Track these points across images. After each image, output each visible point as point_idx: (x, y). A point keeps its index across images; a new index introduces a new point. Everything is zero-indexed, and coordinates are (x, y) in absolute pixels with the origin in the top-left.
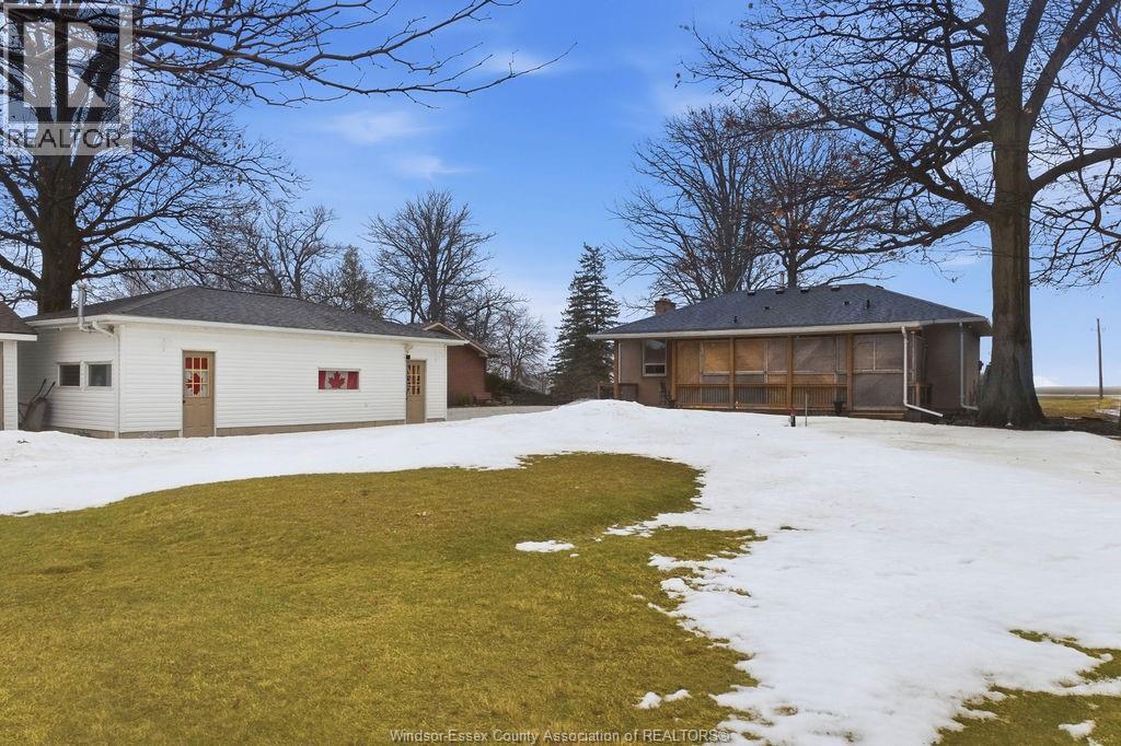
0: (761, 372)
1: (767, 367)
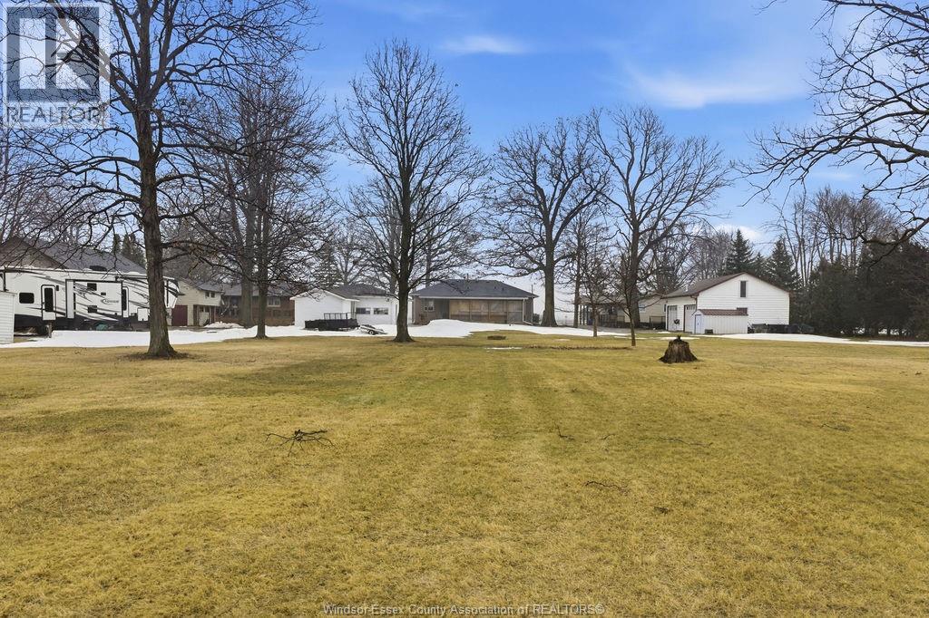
0: (480, 311)
1: (483, 310)
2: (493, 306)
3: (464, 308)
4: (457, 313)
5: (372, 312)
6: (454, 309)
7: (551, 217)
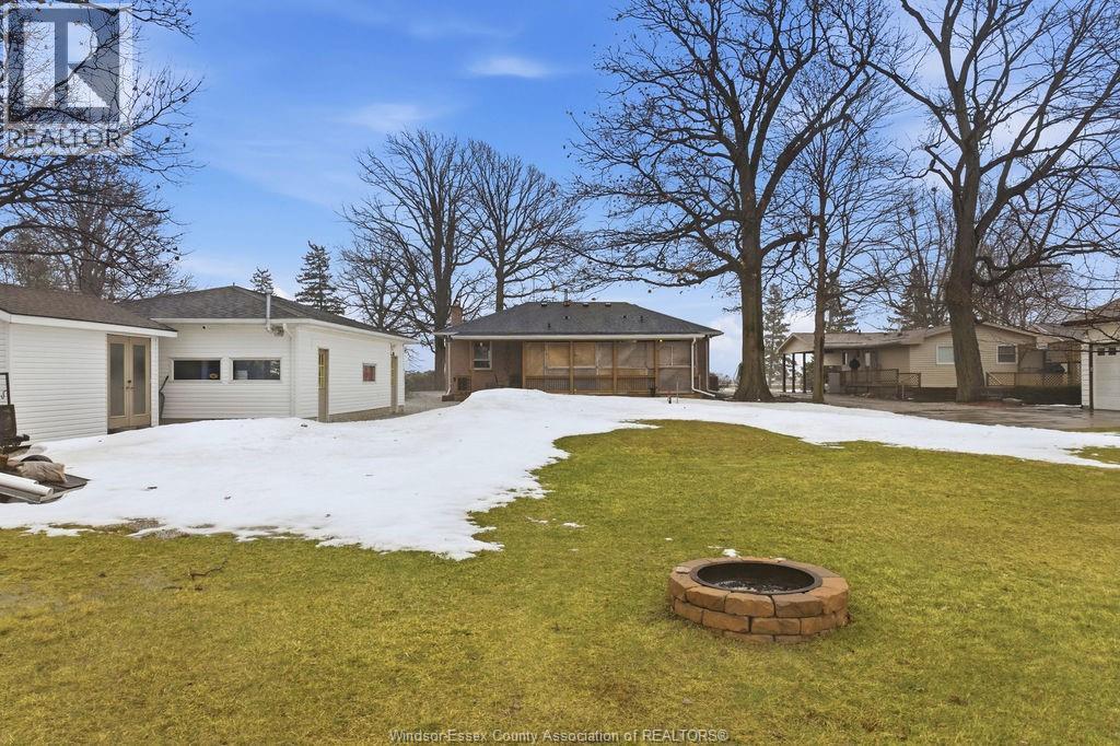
0: (593, 367)
1: (598, 363)
2: (625, 354)
3: (556, 362)
4: (539, 373)
5: (226, 370)
6: (533, 364)
7: (751, 148)
